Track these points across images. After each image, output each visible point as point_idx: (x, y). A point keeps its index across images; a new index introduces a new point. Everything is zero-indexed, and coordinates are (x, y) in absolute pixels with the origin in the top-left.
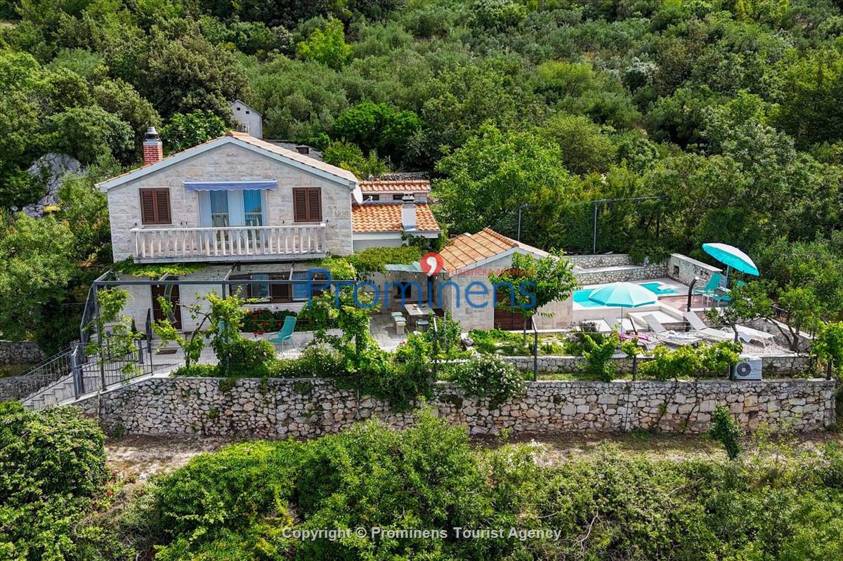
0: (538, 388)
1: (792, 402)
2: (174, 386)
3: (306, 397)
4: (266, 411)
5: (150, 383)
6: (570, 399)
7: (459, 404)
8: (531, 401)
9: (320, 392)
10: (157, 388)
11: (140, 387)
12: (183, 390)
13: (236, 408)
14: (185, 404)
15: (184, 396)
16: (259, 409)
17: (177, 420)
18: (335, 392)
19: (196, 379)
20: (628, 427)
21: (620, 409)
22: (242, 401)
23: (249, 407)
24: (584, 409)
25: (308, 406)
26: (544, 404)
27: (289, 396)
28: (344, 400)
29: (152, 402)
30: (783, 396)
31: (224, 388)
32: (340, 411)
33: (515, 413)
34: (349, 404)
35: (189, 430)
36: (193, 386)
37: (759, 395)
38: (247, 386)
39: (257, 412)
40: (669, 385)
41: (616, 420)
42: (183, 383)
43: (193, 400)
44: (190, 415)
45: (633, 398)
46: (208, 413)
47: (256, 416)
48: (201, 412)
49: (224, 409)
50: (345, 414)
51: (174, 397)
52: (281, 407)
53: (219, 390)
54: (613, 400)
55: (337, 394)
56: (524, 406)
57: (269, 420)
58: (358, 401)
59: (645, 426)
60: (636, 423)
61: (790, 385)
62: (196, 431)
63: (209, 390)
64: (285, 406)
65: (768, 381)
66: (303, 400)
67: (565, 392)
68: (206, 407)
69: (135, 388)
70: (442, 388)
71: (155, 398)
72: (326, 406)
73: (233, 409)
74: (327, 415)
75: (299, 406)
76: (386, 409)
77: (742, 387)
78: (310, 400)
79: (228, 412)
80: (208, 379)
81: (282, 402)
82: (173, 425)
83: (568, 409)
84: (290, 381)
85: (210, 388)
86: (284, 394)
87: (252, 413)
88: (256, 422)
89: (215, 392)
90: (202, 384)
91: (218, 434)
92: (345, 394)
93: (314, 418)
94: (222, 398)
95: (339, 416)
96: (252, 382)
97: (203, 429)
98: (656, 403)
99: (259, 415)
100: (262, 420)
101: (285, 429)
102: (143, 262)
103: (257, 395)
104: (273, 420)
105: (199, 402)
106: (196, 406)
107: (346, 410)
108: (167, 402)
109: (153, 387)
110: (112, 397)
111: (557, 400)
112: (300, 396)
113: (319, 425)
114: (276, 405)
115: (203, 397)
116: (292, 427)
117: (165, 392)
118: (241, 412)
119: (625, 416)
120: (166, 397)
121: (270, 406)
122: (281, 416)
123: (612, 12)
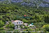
123: (20, 13)
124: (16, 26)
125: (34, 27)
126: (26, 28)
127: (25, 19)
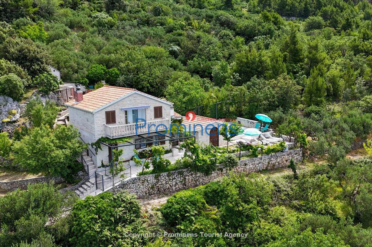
0: (241, 162)
1: (294, 156)
2: (139, 180)
3: (181, 176)
4: (169, 182)
5: (130, 180)
6: (248, 164)
7: (222, 171)
8: (239, 166)
9: (185, 173)
10: (134, 181)
11: (128, 182)
12: (142, 180)
13: (160, 183)
14: (143, 185)
15: (143, 183)
16: (167, 182)
17: (140, 191)
18: (189, 172)
19: (147, 176)
20: (261, 169)
21: (259, 164)
22: (162, 180)
23: (164, 182)
24: (251, 166)
25: (182, 178)
26: (242, 166)
27: (176, 176)
28: (192, 175)
29: (132, 187)
30: (293, 155)
31: (156, 177)
32: (191, 179)
33: (235, 171)
34: (193, 176)
35: (144, 194)
36: (146, 178)
37: (288, 155)
38: (163, 175)
39: (167, 183)
40: (270, 156)
41: (258, 168)
42: (142, 178)
43: (146, 184)
44: (145, 189)
45: (262, 161)
46: (151, 187)
47: (166, 185)
48: (148, 187)
49: (156, 185)
50: (192, 179)
51: (139, 183)
52: (174, 180)
53: (155, 178)
54: (258, 162)
55: (190, 173)
56: (237, 168)
57: (170, 185)
58: (196, 174)
59: (265, 168)
60: (263, 168)
61: (294, 151)
62: (146, 194)
63: (151, 179)
64: (175, 180)
65: (290, 151)
66: (180, 177)
67: (247, 162)
68: (150, 185)
69: (126, 183)
70: (218, 166)
71: (133, 185)
72: (187, 178)
73: (159, 184)
74: (187, 180)
75: (179, 179)
76: (203, 176)
77: (285, 154)
78: (182, 177)
79: (157, 185)
80: (151, 175)
81: (175, 178)
82: (139, 193)
83: (248, 167)
84: (177, 171)
85: (151, 178)
86: (175, 176)
87: (165, 184)
88: (166, 187)
89: (153, 179)
90: (149, 177)
91: (154, 194)
92: (192, 173)
93: (183, 182)
94: (155, 181)
95: (190, 180)
96: (165, 174)
97: (149, 193)
98: (267, 161)
99: (167, 184)
100: (168, 186)
101: (175, 187)
102: (114, 138)
103: (167, 178)
104: (171, 185)
105: (148, 184)
106: (147, 185)
107: (193, 178)
108: (137, 185)
109: (132, 181)
110: (117, 187)
111: (246, 165)
112: (180, 176)
113: (185, 184)
114: (173, 180)
115: (149, 182)
116: (177, 186)
117: (136, 182)
118: (161, 184)
119: (260, 167)
120: (137, 184)
121: (171, 181)
122: (174, 183)
123: (147, 23)
124: (98, 144)
125: (281, 149)
126: (207, 169)
127: (195, 72)
